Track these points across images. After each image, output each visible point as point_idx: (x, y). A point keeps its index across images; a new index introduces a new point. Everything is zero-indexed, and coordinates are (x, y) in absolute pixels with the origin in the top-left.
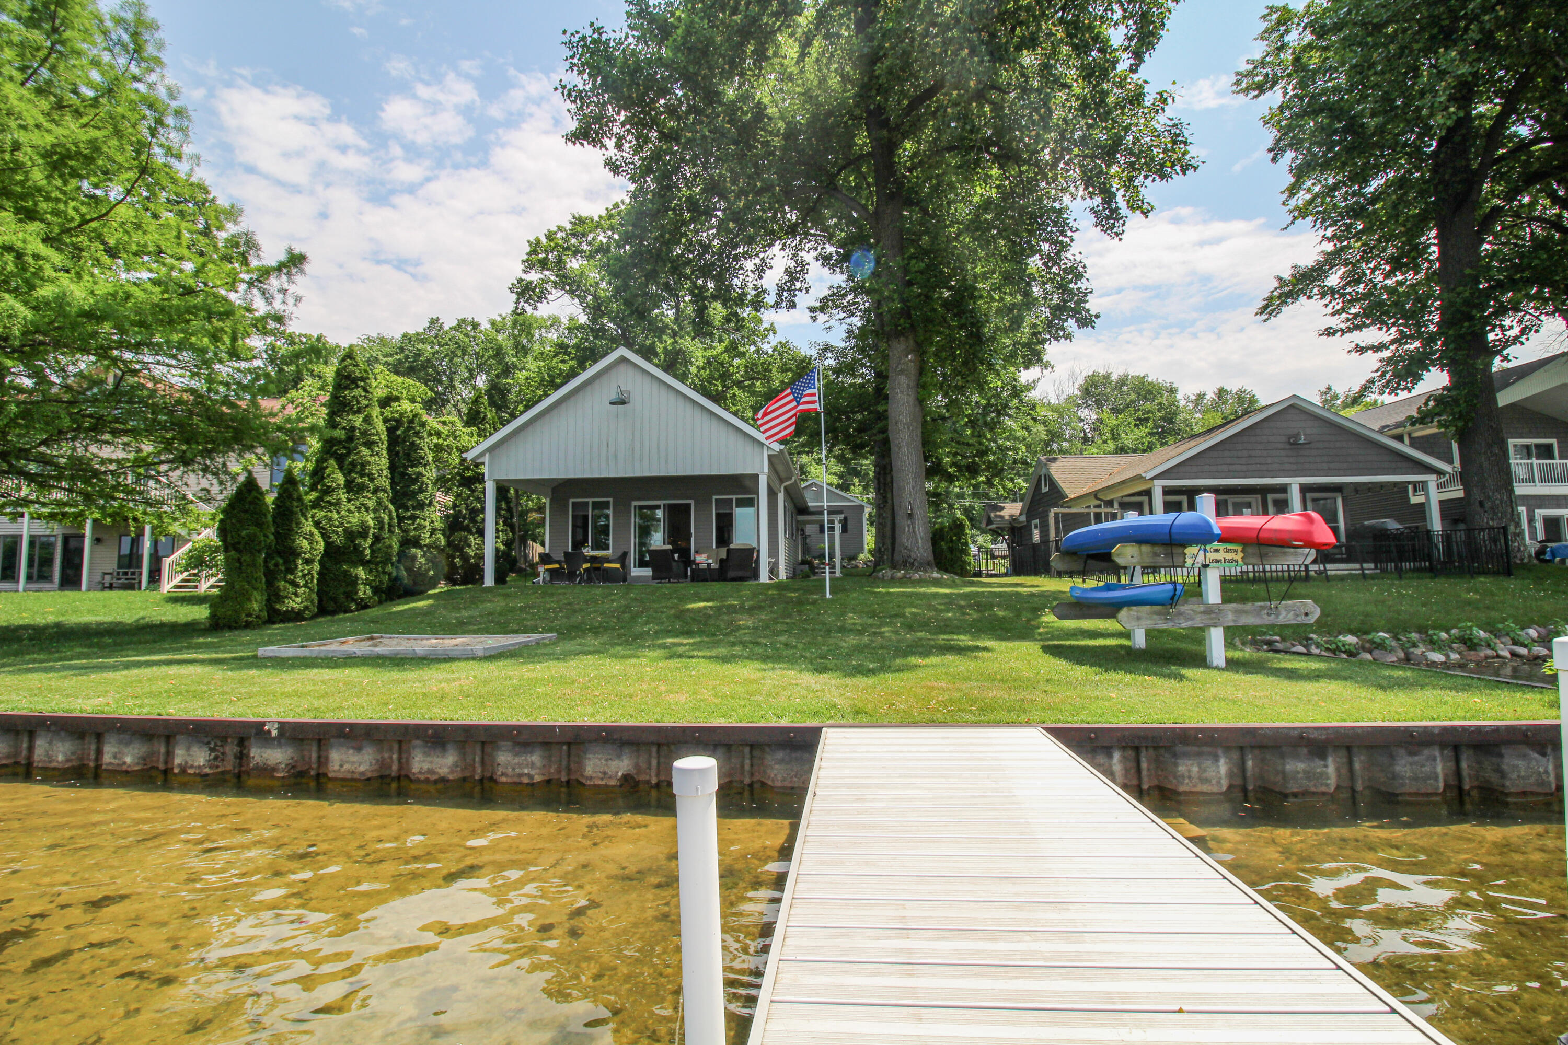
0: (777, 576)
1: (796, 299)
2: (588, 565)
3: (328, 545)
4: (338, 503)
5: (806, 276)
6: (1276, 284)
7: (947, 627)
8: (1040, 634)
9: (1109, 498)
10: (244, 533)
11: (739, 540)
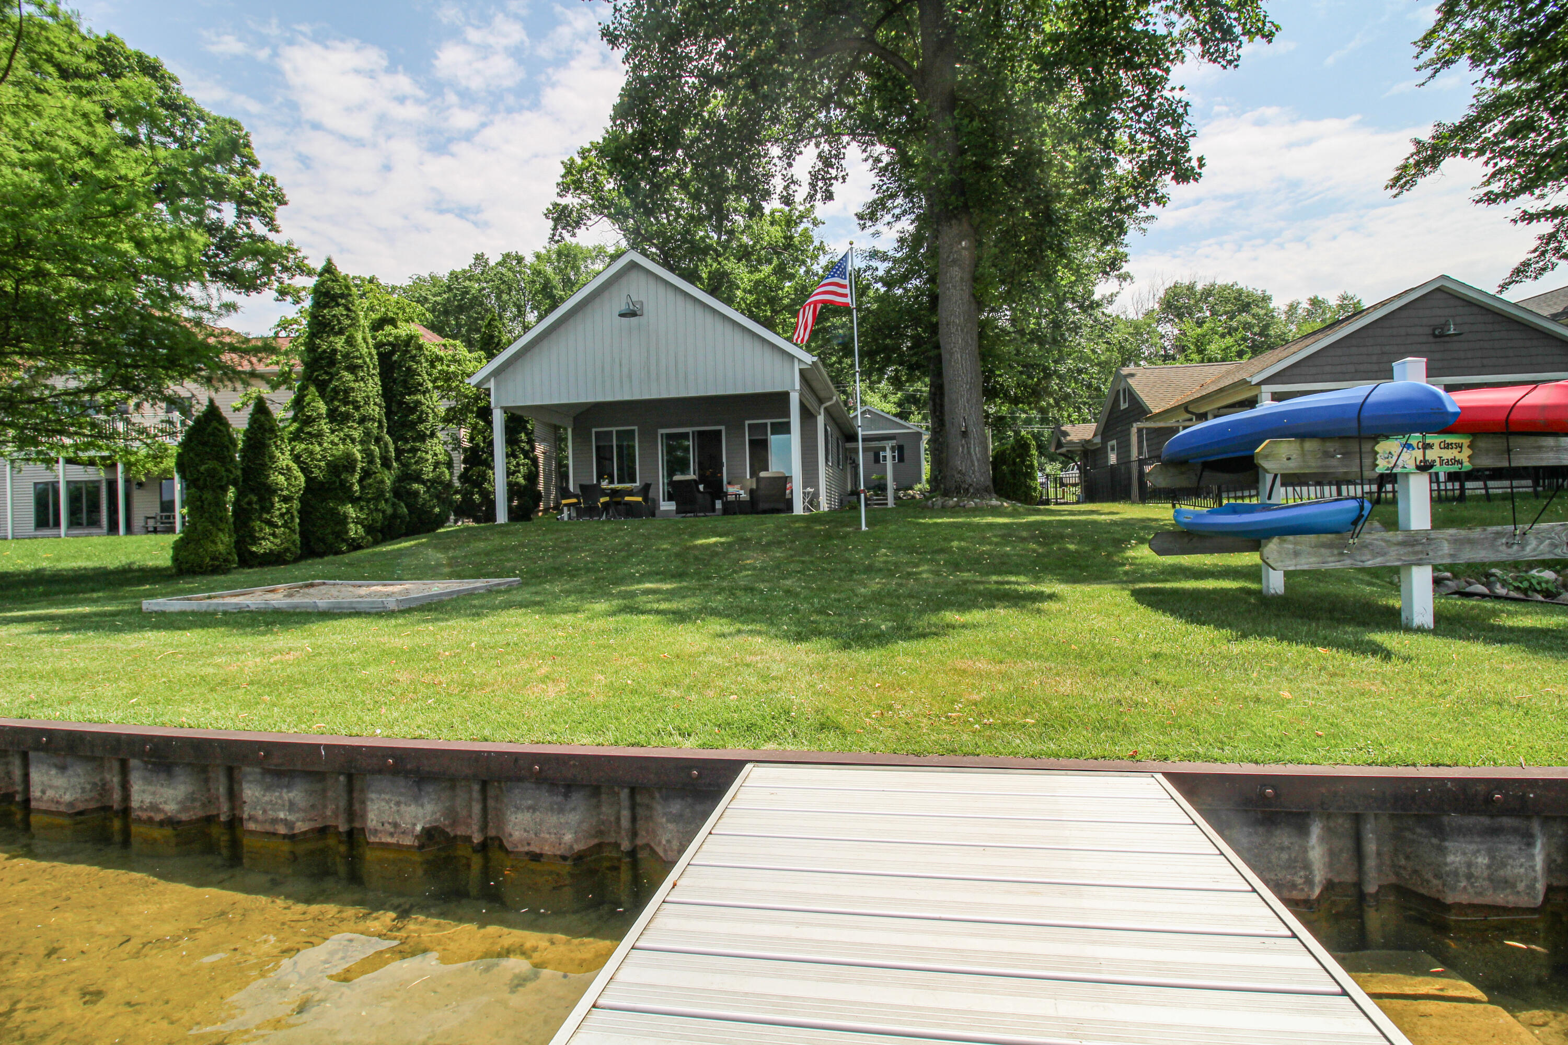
0: (818, 506)
1: (833, 189)
2: (607, 499)
3: (309, 480)
4: (320, 435)
5: (842, 162)
6: (1413, 149)
7: (1003, 566)
8: (1126, 573)
9: (1202, 410)
10: (202, 468)
11: (775, 468)
